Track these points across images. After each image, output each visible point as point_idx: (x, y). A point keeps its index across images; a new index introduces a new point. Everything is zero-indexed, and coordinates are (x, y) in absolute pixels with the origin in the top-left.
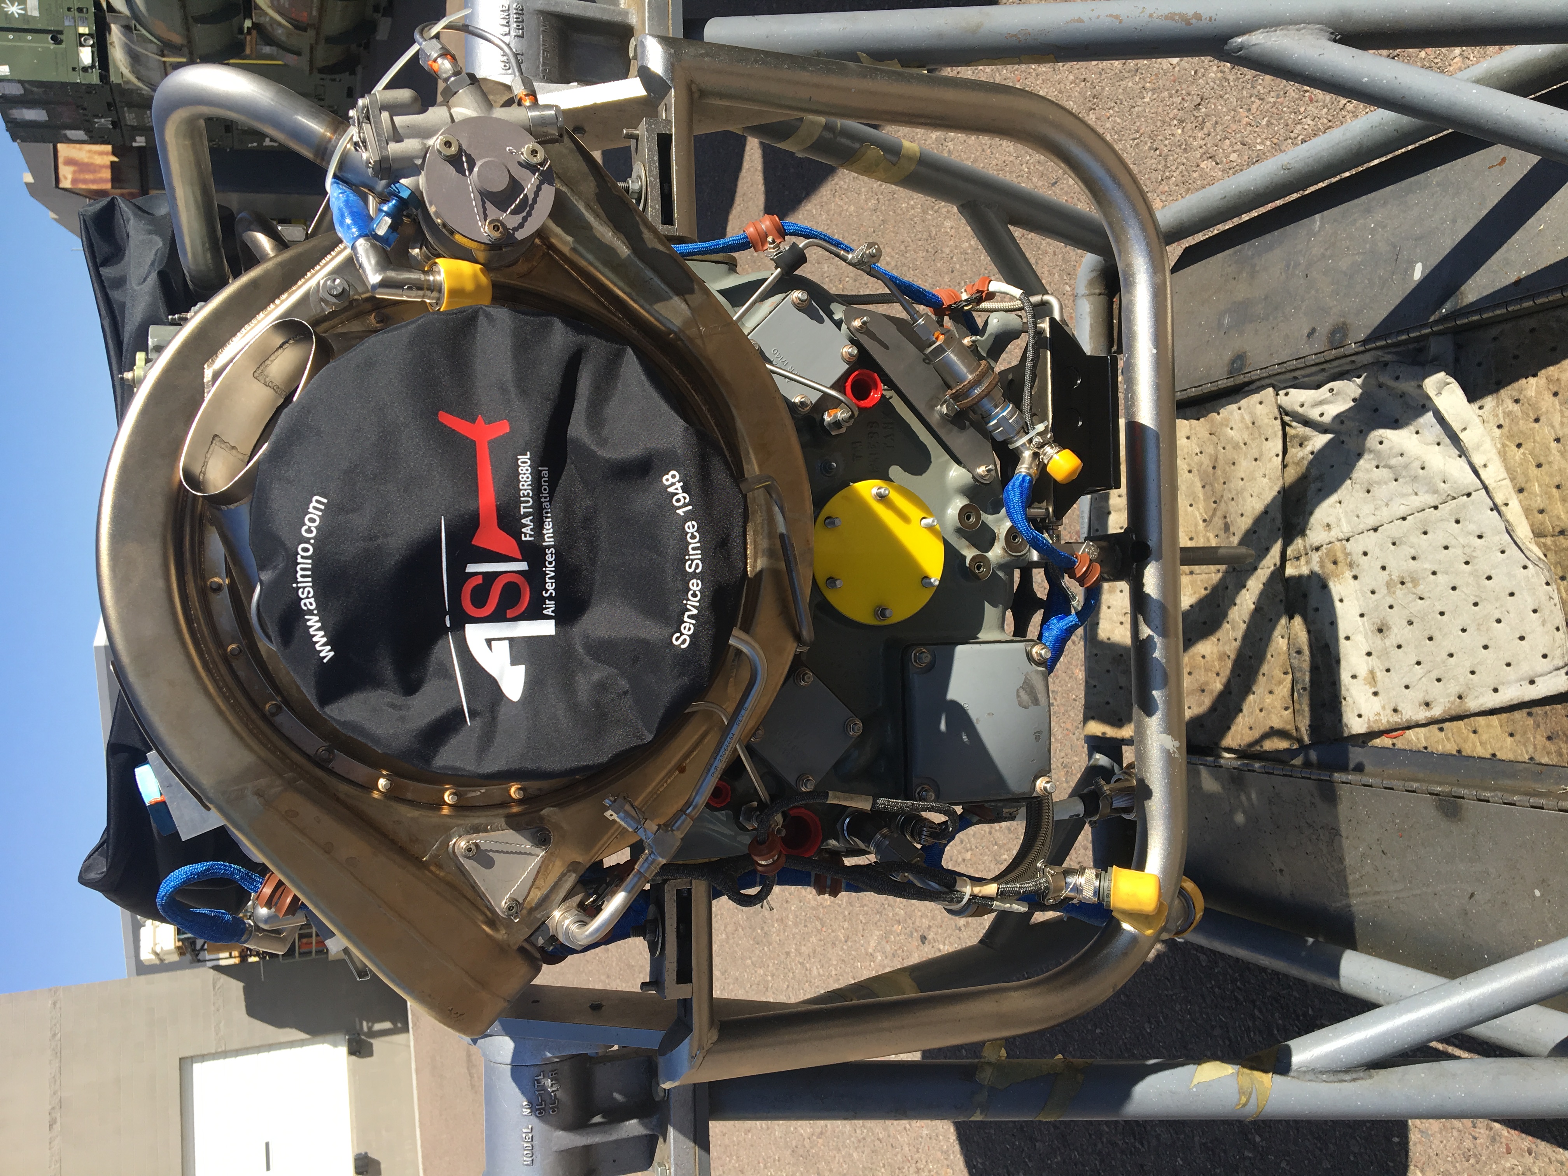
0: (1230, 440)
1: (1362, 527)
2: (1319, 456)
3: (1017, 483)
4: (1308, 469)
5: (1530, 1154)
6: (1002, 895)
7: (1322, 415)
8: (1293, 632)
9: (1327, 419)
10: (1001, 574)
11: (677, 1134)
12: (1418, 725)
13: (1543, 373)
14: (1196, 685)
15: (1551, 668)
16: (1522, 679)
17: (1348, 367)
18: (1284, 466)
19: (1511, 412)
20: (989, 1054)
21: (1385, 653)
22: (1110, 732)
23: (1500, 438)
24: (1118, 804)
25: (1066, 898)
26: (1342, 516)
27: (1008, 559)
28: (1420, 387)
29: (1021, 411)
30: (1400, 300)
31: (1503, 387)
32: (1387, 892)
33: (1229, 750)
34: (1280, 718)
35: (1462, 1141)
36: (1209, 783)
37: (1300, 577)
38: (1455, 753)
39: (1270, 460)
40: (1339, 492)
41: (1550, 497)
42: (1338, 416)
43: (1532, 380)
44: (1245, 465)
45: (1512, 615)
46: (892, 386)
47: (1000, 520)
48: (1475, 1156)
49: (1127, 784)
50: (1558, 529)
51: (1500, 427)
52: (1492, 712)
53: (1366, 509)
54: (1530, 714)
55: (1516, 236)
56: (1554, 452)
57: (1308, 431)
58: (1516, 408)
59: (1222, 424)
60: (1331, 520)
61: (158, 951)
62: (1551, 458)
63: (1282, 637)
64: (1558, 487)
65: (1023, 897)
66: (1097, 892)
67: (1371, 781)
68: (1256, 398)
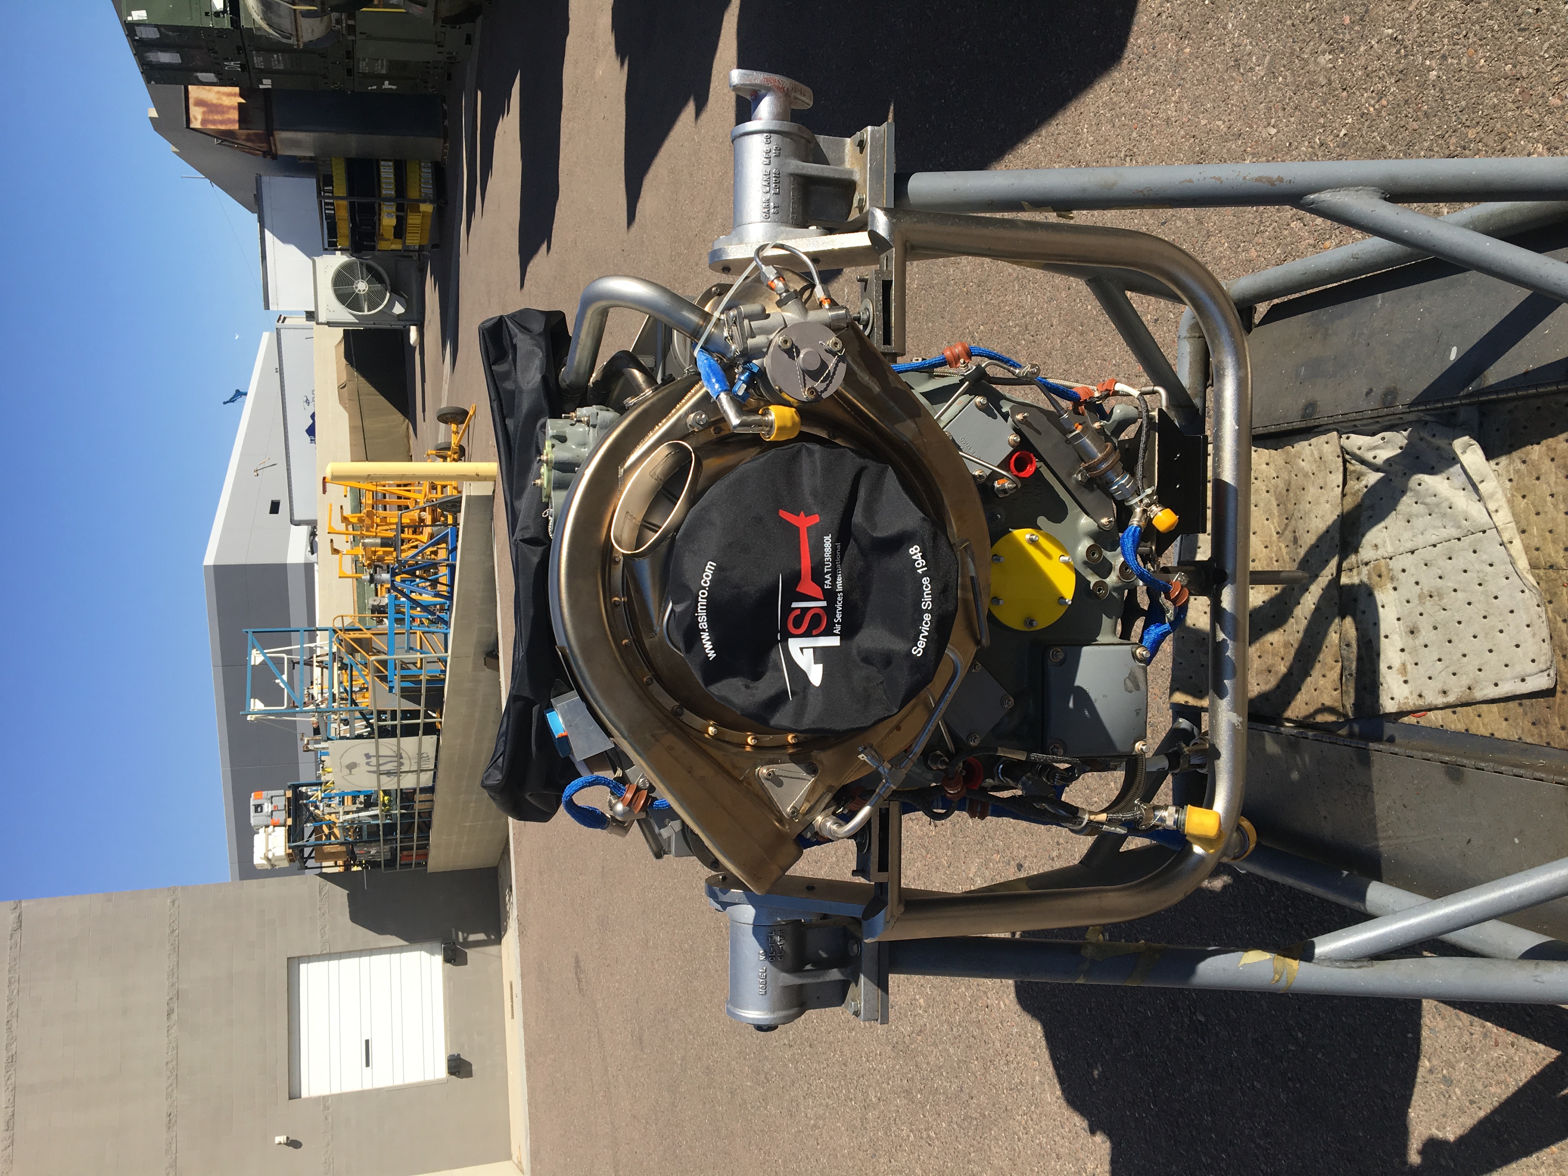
0: (1302, 469)
1: (1402, 549)
2: (1372, 490)
3: (1131, 533)
4: (1363, 499)
5: (1513, 1046)
6: (1110, 822)
7: (1375, 457)
8: (1344, 628)
9: (1379, 461)
10: (1115, 594)
11: (866, 979)
12: (1437, 708)
13: (1544, 443)
14: (1264, 667)
15: (1537, 670)
16: (1516, 678)
17: (1397, 422)
18: (1344, 495)
19: (1519, 470)
20: (1090, 936)
21: (1415, 650)
22: (1192, 701)
23: (1511, 489)
24: (1194, 761)
25: (1154, 825)
26: (1387, 539)
27: (1120, 584)
28: (1451, 444)
29: (1136, 480)
30: (1439, 375)
31: (1515, 450)
32: (1406, 837)
33: (1289, 720)
34: (1330, 697)
35: (1461, 1036)
36: (1271, 747)
37: (1353, 585)
38: (1463, 731)
39: (1333, 489)
40: (1386, 520)
41: (1544, 539)
42: (1388, 460)
43: (1536, 447)
44: (1312, 491)
45: (1511, 628)
46: (1041, 459)
47: (1117, 556)
48: (1471, 1047)
49: (1202, 747)
50: (1549, 564)
51: (1510, 480)
52: (1493, 701)
53: (1407, 535)
54: (1520, 705)
55: (1528, 336)
56: (1549, 504)
57: (1364, 468)
58: (1523, 467)
59: (1295, 456)
60: (1379, 541)
61: (270, 856)
62: (1546, 509)
63: (1335, 633)
64: (1551, 532)
65: (1123, 824)
66: (1176, 822)
67: (1397, 750)
68: (1323, 438)
